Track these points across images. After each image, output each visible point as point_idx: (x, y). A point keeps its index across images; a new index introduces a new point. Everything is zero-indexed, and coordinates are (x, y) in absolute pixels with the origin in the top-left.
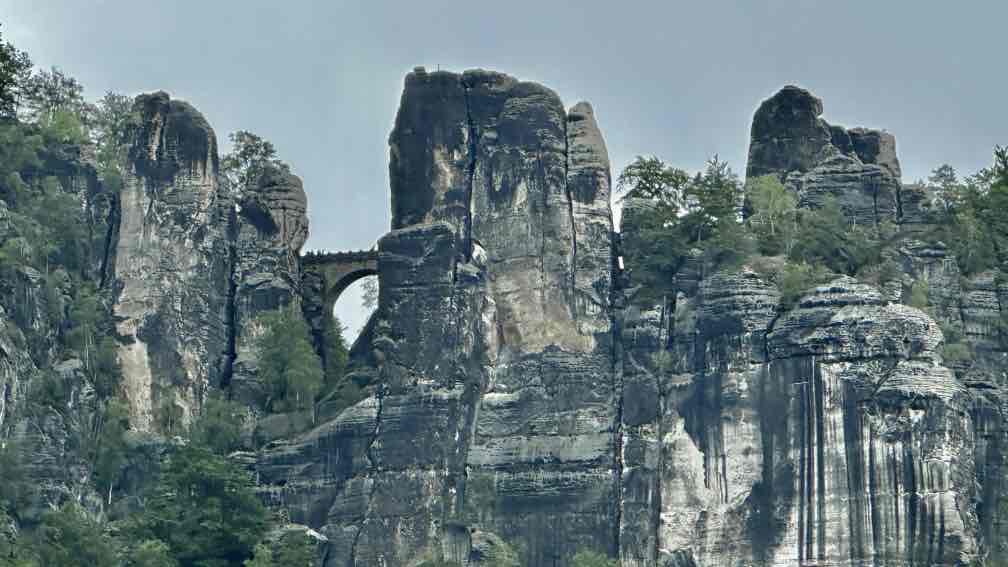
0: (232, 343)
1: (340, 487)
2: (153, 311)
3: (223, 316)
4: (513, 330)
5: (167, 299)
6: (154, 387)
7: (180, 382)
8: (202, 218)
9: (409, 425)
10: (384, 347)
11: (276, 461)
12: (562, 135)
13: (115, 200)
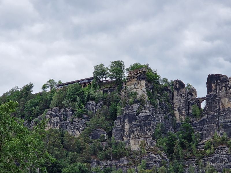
0: (189, 110)
1: (203, 126)
2: (179, 106)
3: (187, 106)
4: (224, 106)
5: (180, 105)
6: (179, 116)
7: (182, 115)
8: (184, 94)
9: (211, 118)
10: (208, 109)
11: (195, 124)
12: (228, 81)
13: (173, 93)
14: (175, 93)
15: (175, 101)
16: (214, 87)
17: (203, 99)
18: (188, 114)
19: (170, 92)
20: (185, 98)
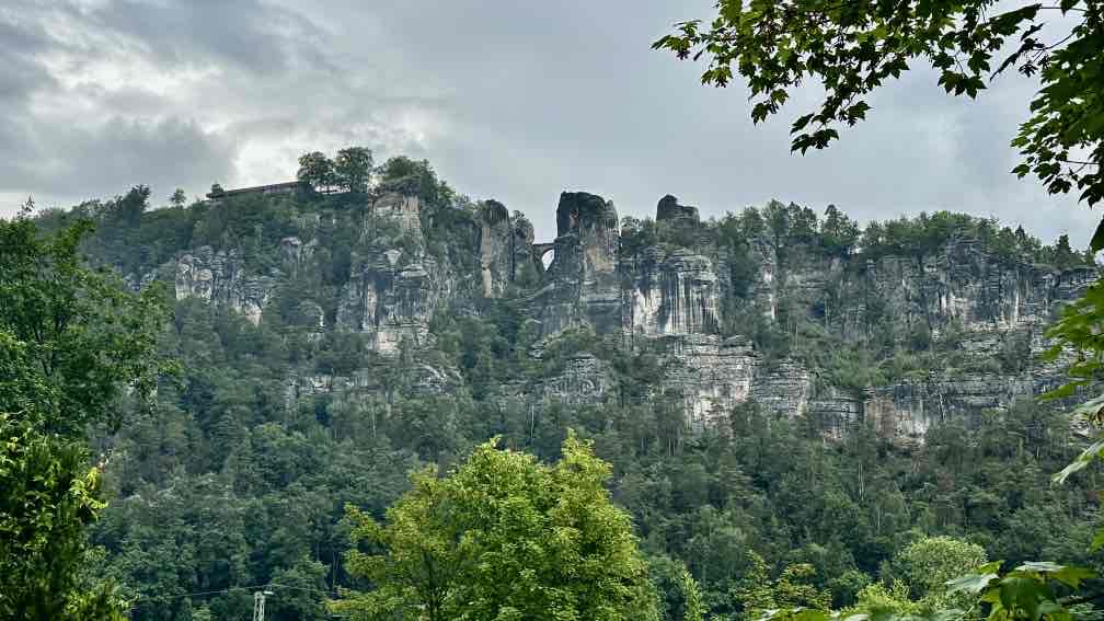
0: (514, 269)
2: (492, 261)
3: (511, 262)
4: (592, 264)
6: (492, 282)
7: (499, 280)
8: (505, 234)
9: (563, 291)
10: (556, 269)
11: (526, 302)
12: (604, 210)
13: (480, 230)
14: (486, 230)
15: (484, 248)
16: (572, 222)
17: (547, 247)
18: (512, 279)
19: (475, 227)
20: (506, 241)
